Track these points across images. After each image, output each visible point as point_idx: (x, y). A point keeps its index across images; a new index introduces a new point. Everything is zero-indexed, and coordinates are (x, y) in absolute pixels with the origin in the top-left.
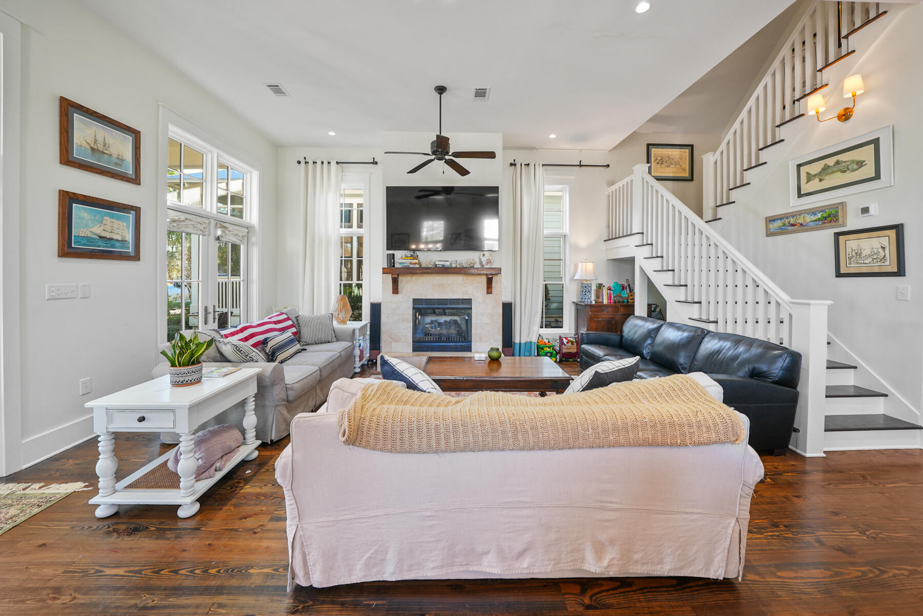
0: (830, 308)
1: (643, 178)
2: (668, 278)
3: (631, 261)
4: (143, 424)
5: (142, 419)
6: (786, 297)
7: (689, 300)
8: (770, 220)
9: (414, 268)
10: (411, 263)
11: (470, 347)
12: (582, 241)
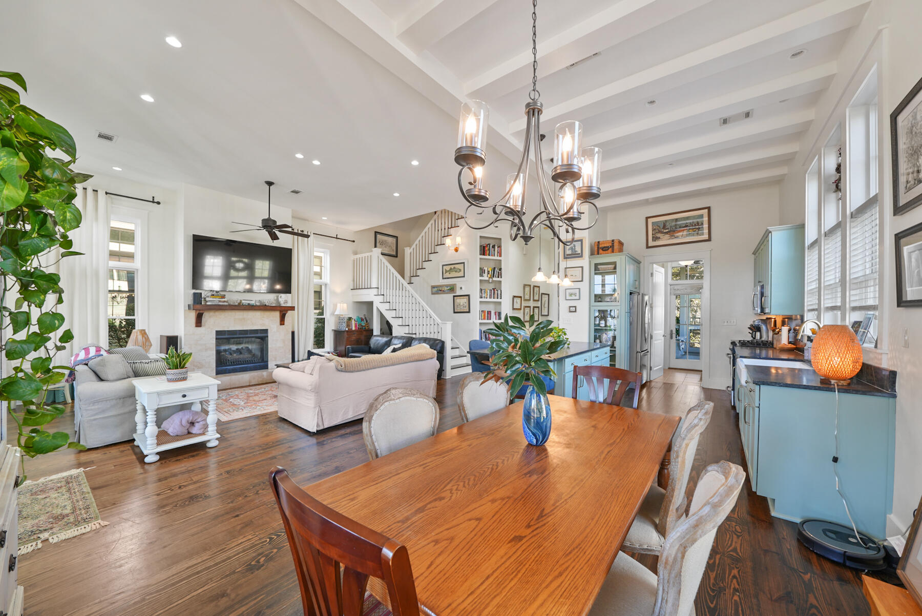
0: (452, 324)
1: (378, 257)
2: (393, 314)
3: (370, 304)
4: (185, 399)
5: (184, 396)
6: (440, 321)
7: (404, 324)
8: (433, 287)
9: (223, 305)
10: (220, 301)
11: (267, 365)
12: (338, 289)
